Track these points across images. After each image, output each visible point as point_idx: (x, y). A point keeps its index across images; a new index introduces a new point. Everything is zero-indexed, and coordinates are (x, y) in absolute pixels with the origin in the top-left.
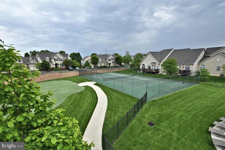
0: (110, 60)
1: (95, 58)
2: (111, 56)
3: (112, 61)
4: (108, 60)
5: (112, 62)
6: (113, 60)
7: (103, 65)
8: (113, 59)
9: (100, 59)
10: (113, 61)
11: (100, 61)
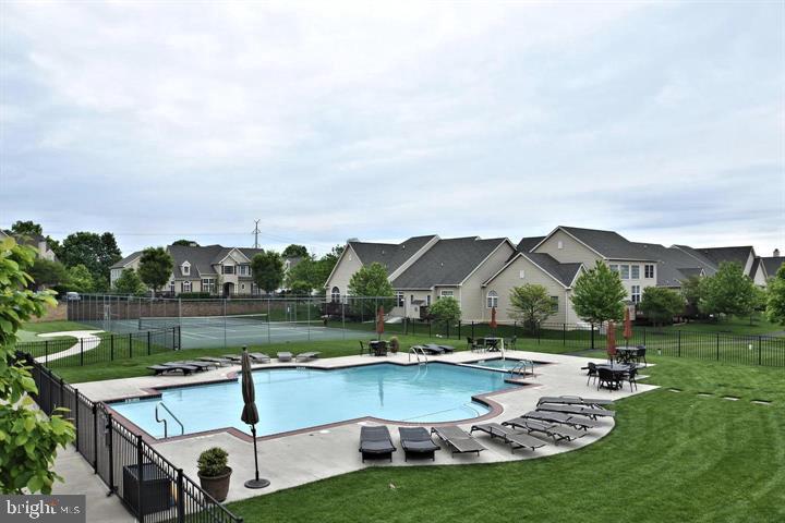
0: (229, 270)
1: (157, 257)
2: (235, 254)
3: (239, 274)
4: (219, 270)
5: (240, 279)
6: (243, 272)
7: (197, 288)
8: (243, 266)
9: (186, 264)
10: (247, 275)
11: (184, 273)
